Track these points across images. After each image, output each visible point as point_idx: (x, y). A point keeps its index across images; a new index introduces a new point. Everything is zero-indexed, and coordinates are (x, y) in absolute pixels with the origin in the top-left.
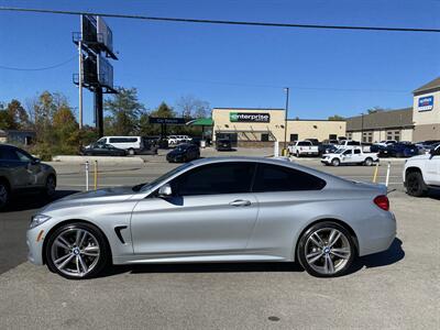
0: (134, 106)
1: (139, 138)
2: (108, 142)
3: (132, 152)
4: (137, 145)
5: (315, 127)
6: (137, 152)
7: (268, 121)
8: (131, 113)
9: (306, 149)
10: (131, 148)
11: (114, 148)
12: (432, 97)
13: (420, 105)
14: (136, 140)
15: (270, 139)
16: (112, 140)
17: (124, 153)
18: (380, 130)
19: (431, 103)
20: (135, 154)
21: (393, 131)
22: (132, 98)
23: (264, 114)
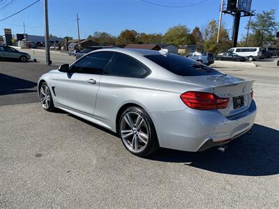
0: (272, 24)
1: (258, 49)
2: (235, 52)
3: (251, 59)
4: (255, 54)
6: (254, 59)
8: (266, 30)
10: (251, 56)
11: (237, 56)
14: (256, 50)
16: (238, 51)
17: (243, 59)
20: (254, 60)
22: (270, 18)
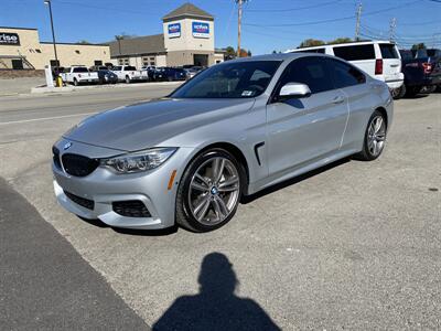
5: (78, 52)
7: (18, 44)
9: (85, 76)
12: (179, 24)
13: (170, 32)
15: (25, 66)
18: (135, 56)
19: (179, 30)
21: (148, 58)
23: (11, 35)
